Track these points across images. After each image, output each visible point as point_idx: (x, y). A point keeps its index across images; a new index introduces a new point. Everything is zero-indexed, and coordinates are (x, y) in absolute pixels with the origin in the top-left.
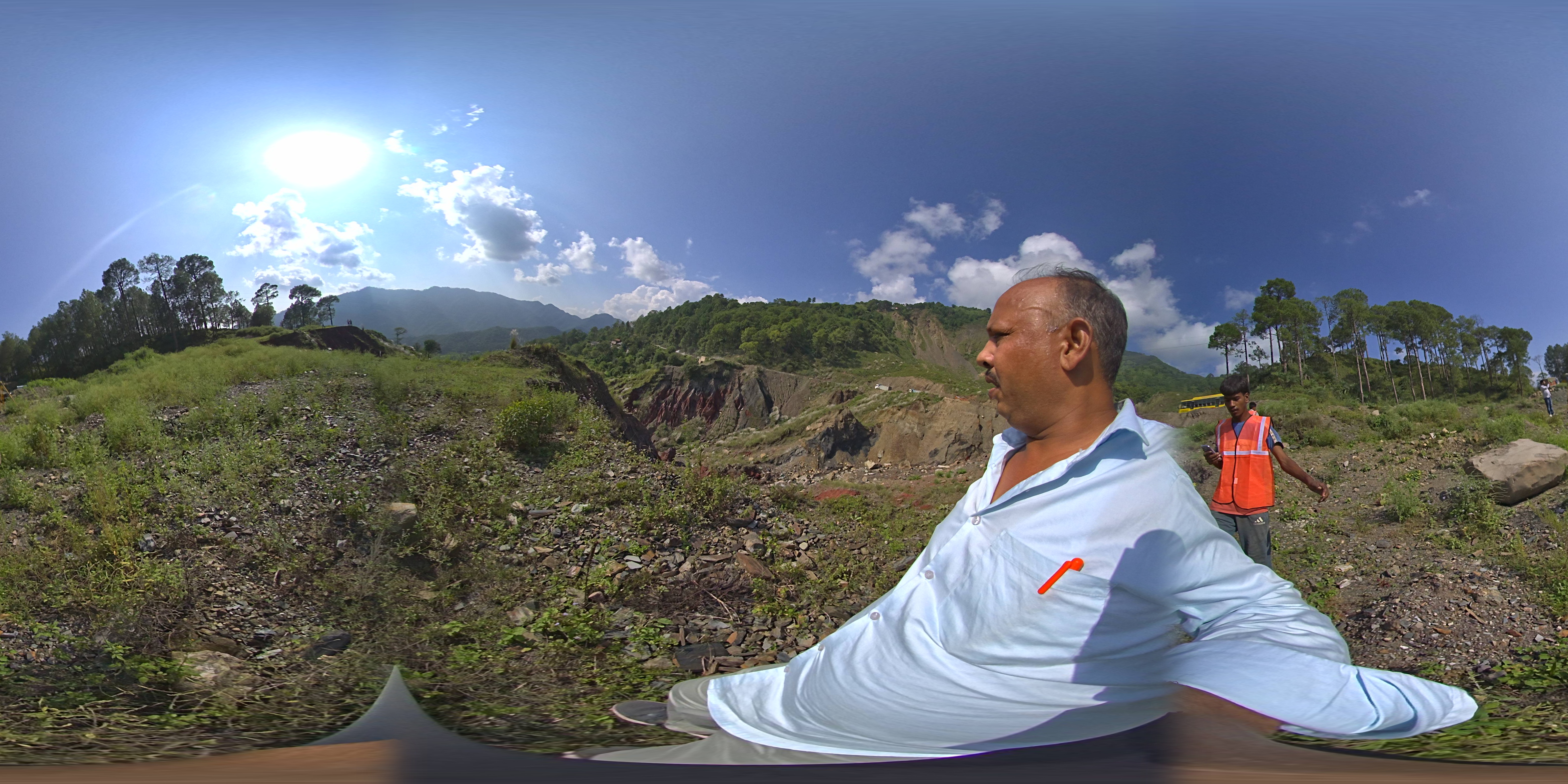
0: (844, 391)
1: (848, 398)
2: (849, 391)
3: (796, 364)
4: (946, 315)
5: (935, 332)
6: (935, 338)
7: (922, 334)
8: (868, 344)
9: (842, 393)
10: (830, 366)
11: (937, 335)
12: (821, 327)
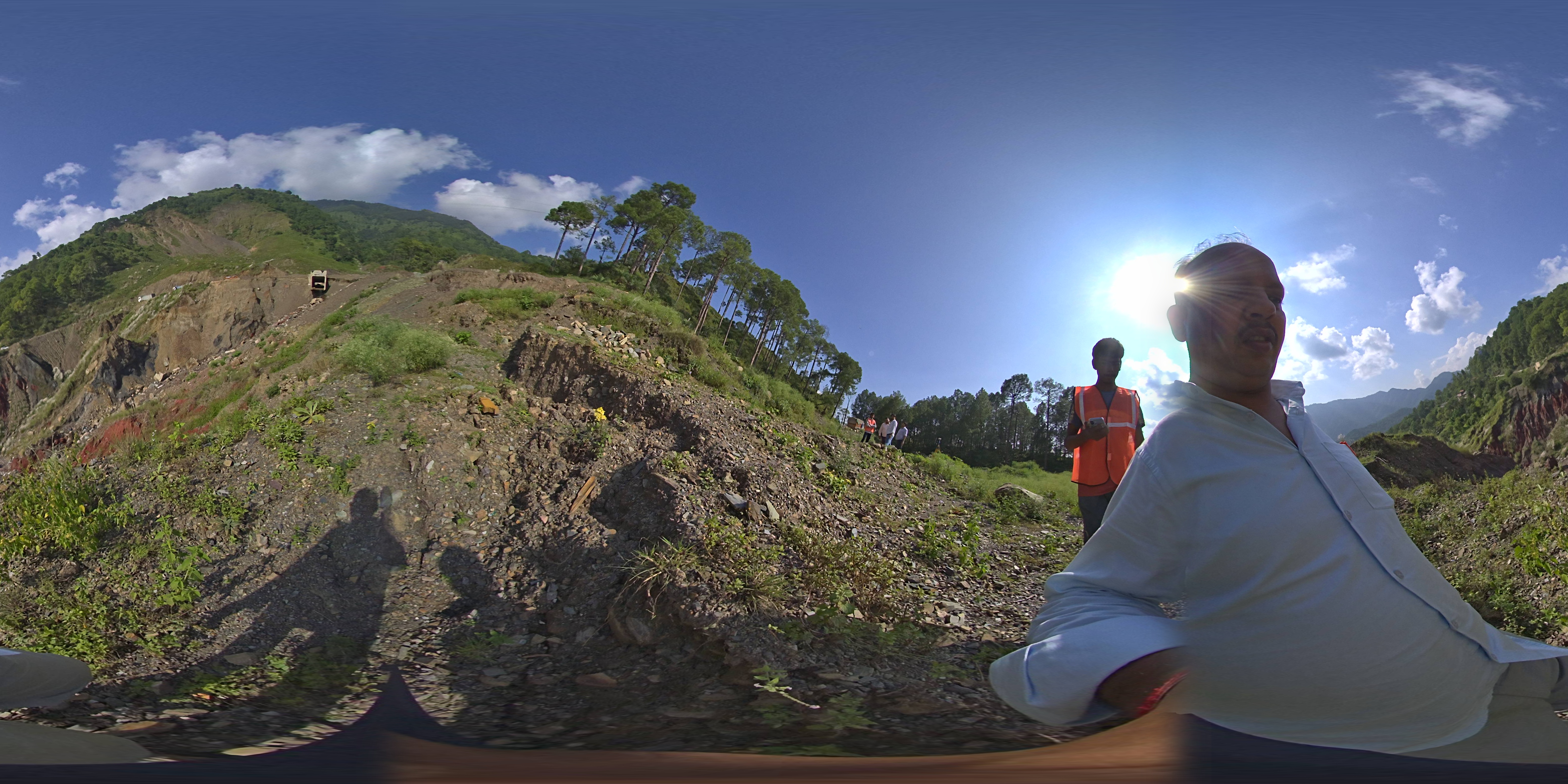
0: (109, 319)
1: (116, 323)
2: (114, 317)
3: (54, 319)
4: (186, 206)
5: (182, 225)
6: (185, 230)
7: (168, 232)
8: (115, 265)
9: (108, 322)
10: (87, 303)
11: (186, 228)
12: (57, 275)
